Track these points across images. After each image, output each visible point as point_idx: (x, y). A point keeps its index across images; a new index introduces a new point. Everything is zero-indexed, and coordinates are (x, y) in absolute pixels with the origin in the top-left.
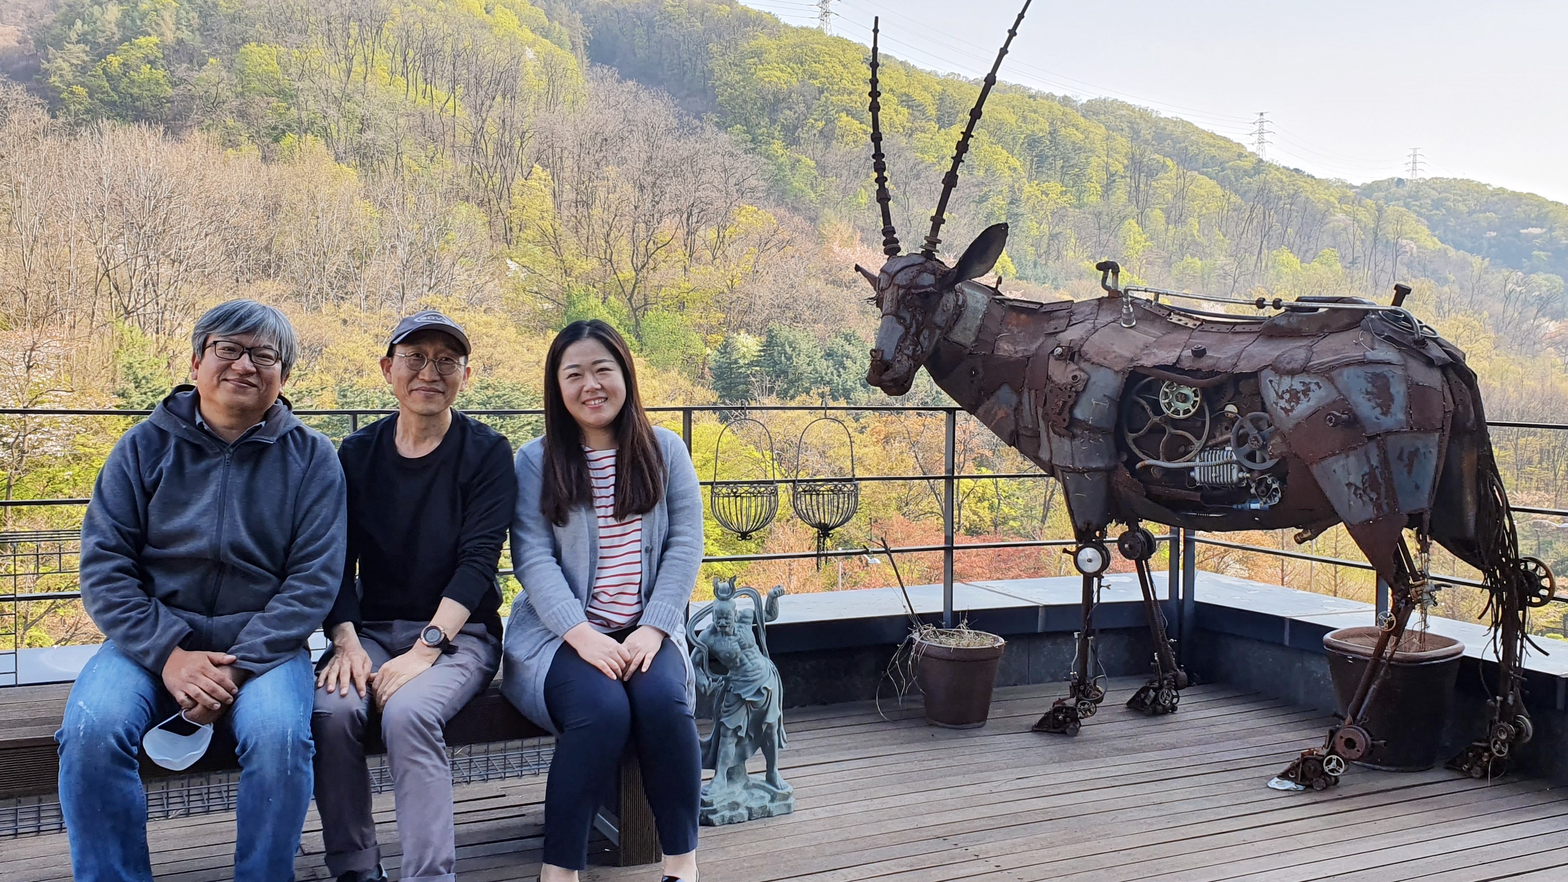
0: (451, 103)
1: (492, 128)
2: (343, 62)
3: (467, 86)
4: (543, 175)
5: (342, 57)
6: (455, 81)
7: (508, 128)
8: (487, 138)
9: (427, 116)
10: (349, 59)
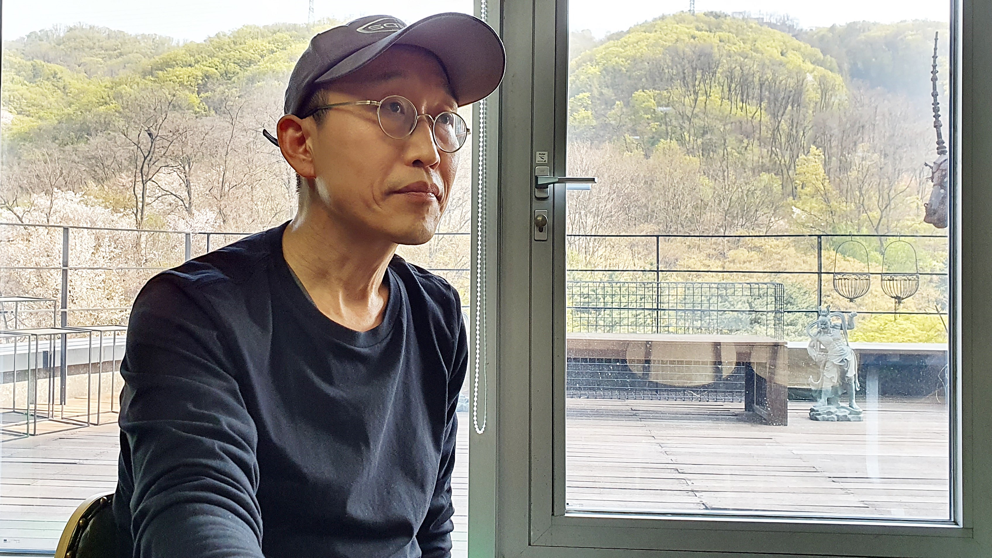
0: (758, 113)
1: (784, 126)
2: (692, 95)
3: (769, 103)
4: (817, 152)
5: (692, 92)
6: (761, 100)
7: (795, 126)
8: (781, 132)
9: (743, 123)
10: (696, 93)
